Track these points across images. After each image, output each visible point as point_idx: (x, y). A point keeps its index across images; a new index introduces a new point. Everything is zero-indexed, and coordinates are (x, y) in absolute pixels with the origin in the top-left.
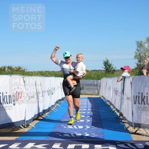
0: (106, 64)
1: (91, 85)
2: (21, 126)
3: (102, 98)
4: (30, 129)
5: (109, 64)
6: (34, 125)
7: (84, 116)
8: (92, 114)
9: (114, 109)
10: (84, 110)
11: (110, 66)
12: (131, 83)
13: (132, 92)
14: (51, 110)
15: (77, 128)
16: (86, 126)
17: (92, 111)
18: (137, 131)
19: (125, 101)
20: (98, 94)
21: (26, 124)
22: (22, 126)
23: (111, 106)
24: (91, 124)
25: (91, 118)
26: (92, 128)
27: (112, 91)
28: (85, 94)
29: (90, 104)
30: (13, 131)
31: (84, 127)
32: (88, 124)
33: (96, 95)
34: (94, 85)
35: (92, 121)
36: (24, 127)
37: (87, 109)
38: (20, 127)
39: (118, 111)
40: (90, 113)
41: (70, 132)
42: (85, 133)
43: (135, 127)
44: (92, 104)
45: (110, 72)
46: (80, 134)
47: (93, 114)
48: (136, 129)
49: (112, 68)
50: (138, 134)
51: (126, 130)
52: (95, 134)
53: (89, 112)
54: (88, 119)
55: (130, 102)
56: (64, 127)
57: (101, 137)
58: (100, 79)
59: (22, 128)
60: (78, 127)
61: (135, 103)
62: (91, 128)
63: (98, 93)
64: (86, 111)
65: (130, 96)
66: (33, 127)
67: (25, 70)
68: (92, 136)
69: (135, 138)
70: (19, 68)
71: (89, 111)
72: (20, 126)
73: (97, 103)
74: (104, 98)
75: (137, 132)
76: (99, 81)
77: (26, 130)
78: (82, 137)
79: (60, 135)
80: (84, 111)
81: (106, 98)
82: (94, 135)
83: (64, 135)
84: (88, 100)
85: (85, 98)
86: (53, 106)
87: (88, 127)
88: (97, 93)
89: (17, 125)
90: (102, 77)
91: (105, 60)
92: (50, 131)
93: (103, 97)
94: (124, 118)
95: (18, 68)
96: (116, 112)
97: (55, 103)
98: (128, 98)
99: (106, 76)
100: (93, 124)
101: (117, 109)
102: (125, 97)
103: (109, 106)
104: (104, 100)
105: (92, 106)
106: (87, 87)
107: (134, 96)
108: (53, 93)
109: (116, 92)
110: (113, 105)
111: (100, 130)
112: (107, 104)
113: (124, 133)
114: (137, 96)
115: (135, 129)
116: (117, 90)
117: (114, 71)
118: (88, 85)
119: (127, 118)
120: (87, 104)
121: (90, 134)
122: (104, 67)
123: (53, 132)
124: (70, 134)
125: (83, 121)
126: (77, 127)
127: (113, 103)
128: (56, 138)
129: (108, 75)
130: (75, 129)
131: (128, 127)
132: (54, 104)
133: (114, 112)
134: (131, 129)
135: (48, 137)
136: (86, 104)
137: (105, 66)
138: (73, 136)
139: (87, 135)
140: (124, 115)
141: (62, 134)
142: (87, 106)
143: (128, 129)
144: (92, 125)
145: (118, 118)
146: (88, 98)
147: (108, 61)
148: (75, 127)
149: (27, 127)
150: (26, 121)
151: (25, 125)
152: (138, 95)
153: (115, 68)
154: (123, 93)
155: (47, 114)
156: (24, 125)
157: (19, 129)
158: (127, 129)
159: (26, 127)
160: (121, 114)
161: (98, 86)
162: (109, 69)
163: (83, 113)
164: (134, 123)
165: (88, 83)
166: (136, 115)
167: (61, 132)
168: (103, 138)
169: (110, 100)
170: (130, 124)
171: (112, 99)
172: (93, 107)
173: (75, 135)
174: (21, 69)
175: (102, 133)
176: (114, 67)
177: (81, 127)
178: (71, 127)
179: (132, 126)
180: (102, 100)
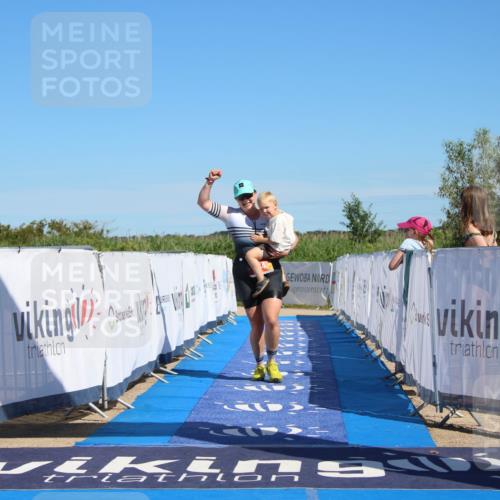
0: (353, 211)
1: (306, 277)
2: (91, 404)
3: (341, 317)
4: (121, 414)
5: (362, 213)
6: (133, 401)
7: (285, 374)
8: (309, 366)
9: (378, 352)
10: (285, 353)
11: (364, 218)
12: (429, 269)
13: (431, 300)
14: (185, 355)
15: (264, 410)
16: (293, 404)
17: (311, 358)
18: (447, 418)
19: (412, 327)
20: (329, 305)
21: (106, 398)
22: (96, 404)
23: (368, 342)
24: (306, 398)
25: (308, 380)
26: (311, 408)
27: (372, 296)
29: (302, 336)
30: (67, 419)
31: (287, 408)
32: (298, 398)
33: (321, 308)
34: (315, 278)
35: (312, 388)
36: (102, 407)
37: (294, 350)
38: (90, 409)
39: (391, 357)
40: (303, 362)
41: (241, 422)
42: (289, 426)
43: (442, 406)
44: (309, 336)
45: (365, 236)
46: (274, 430)
47: (314, 368)
48: (446, 412)
49: (372, 224)
50: (451, 427)
51: (414, 415)
52: (321, 429)
53: (299, 362)
54: (299, 381)
55: (427, 329)
56: (225, 407)
57: (337, 436)
58: (333, 259)
59: (96, 412)
60: (266, 408)
61: (442, 333)
62: (305, 409)
63: (329, 301)
64: (292, 358)
65: (427, 311)
66: (129, 408)
67: (105, 232)
68: (309, 433)
69: (442, 439)
70: (85, 228)
71: (301, 358)
72: (88, 405)
73: (325, 334)
74: (348, 318)
75: (449, 422)
76: (331, 264)
77: (107, 417)
78: (280, 437)
79: (212, 432)
80: (285, 358)
81: (352, 318)
82: (315, 432)
83: (225, 431)
84: (299, 324)
85: (289, 318)
86: (189, 343)
87: (298, 407)
88: (325, 303)
89: (79, 402)
90: (341, 254)
91: (350, 200)
92: (181, 418)
93: (343, 313)
94: (411, 381)
95: (81, 226)
96: (383, 359)
97: (196, 333)
98: (420, 318)
99: (351, 251)
100: (315, 398)
101: (385, 351)
102: (411, 314)
103: (363, 341)
104: (348, 325)
105: (310, 342)
107: (438, 310)
108: (191, 304)
109: (384, 299)
110: (374, 339)
111: (336, 415)
112: (358, 337)
113: (409, 426)
114: (446, 311)
115: (441, 411)
116: (386, 291)
117: (378, 233)
118: (297, 278)
119: (416, 377)
120: (296, 335)
121: (304, 428)
122: (348, 222)
123: (190, 423)
124: (242, 430)
125: (282, 388)
126: (264, 406)
127: (373, 333)
128: (197, 441)
129: (358, 246)
130: (257, 413)
131: (421, 407)
132: (192, 336)
133: (376, 359)
134: (430, 412)
135: (175, 438)
136: (290, 336)
137: (350, 217)
138: (253, 434)
139: (295, 431)
140: (409, 370)
141: (219, 428)
142: (295, 342)
143: (421, 412)
144: (311, 401)
145: (389, 377)
146: (299, 318)
147: (358, 204)
148: (257, 406)
149: (109, 409)
150: (109, 389)
151: (103, 401)
152: (451, 307)
153: (380, 224)
154: (406, 303)
156: (101, 402)
157: (86, 415)
158: (417, 411)
159: (106, 406)
160: (401, 368)
161: (328, 281)
162: (363, 227)
163: (282, 363)
164: (440, 394)
165: (297, 272)
166: (445, 371)
167: (215, 422)
168: (346, 441)
169: (364, 323)
170: (428, 397)
172: (314, 345)
173: (257, 431)
174: (90, 228)
175: (341, 425)
176: (377, 222)
177: (275, 407)
178: (246, 407)
179: (435, 404)
180: (341, 324)
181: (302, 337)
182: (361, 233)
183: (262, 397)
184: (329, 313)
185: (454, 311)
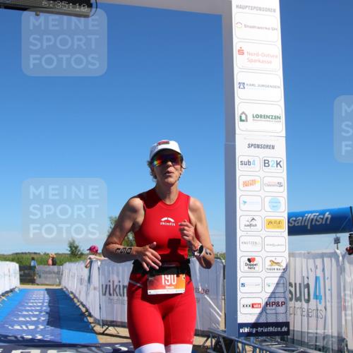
1: (50, 272)
3: (64, 289)
5: (75, 246)
7: (37, 313)
8: (48, 309)
9: (78, 304)
10: (39, 304)
11: (76, 248)
12: (99, 268)
13: (99, 281)
15: (26, 329)
16: (40, 326)
17: (49, 306)
18: (105, 331)
19: (92, 292)
20: (60, 284)
23: (75, 300)
24: (46, 323)
25: (47, 316)
26: (47, 328)
27: (77, 280)
28: (42, 285)
31: (37, 327)
32: (42, 323)
33: (57, 285)
35: (49, 319)
37: (43, 303)
39: (84, 306)
40: (46, 308)
41: (15, 334)
43: (104, 325)
44: (50, 296)
46: (30, 337)
47: (50, 311)
48: (105, 328)
49: (79, 250)
51: (91, 330)
52: (51, 336)
53: (44, 308)
54: (43, 316)
55: (98, 293)
56: (10, 327)
57: (58, 339)
58: (62, 265)
62: (45, 328)
63: (60, 282)
64: (42, 306)
65: (98, 285)
68: (45, 338)
69: (102, 340)
71: (45, 306)
73: (57, 296)
74: (67, 290)
76: (61, 267)
78: (32, 340)
79: (2, 338)
80: (38, 306)
81: (69, 289)
82: (48, 338)
83: (8, 338)
84: (46, 292)
85: (42, 290)
87: (42, 327)
88: (58, 283)
90: (65, 262)
93: (65, 287)
94: (90, 315)
96: (81, 307)
98: (95, 289)
99: (70, 261)
100: (49, 323)
101: (82, 303)
102: (92, 286)
103: (73, 299)
104: (67, 292)
105: (50, 300)
106: (46, 275)
109: (81, 281)
110: (77, 298)
111: (58, 331)
112: (70, 298)
113: (89, 334)
114: (107, 286)
116: (82, 278)
117: (82, 254)
118: (46, 272)
119: (92, 314)
120: (44, 297)
121: (43, 336)
122: (69, 249)
124: (16, 337)
125: (35, 319)
126: (27, 327)
127: (77, 295)
129: (73, 259)
130: (23, 330)
131: (95, 326)
133: (77, 307)
134: (98, 328)
136: (42, 297)
137: (70, 247)
139: (39, 337)
140: (91, 311)
141: (6, 336)
142: (44, 299)
144: (48, 325)
145: (83, 314)
146: (47, 290)
147: (74, 242)
148: (24, 327)
154: (89, 282)
158: (93, 328)
160: (87, 310)
161: (59, 274)
162: (76, 252)
164: (102, 320)
165: (46, 270)
166: (104, 311)
167: (4, 334)
168: (61, 341)
169: (74, 291)
170: (97, 322)
171: (76, 291)
172: (52, 301)
173: (22, 337)
175: (60, 334)
176: (81, 249)
177: (32, 327)
178: (18, 327)
179: (100, 325)
180: (64, 292)
181: (47, 297)
182: (75, 254)
183: (26, 323)
184: (60, 287)
185: (110, 286)
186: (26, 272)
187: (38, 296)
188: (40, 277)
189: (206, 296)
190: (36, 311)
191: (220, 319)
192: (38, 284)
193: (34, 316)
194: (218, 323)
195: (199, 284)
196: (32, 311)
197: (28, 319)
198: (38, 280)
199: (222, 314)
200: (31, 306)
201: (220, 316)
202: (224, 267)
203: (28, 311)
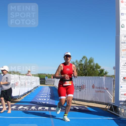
4: (22, 100)
6: (24, 98)
7: (46, 95)
8: (50, 94)
17: (51, 92)
22: (18, 98)
25: (50, 95)
28: (48, 85)
31: (47, 100)
32: (48, 98)
33: (52, 85)
34: (52, 81)
36: (19, 99)
37: (48, 91)
41: (39, 102)
42: (47, 102)
44: (50, 89)
46: (45, 103)
47: (51, 94)
53: (49, 93)
54: (49, 96)
56: (37, 99)
57: (54, 104)
63: (54, 84)
64: (48, 92)
71: (49, 92)
72: (16, 98)
78: (45, 104)
80: (47, 92)
82: (51, 103)
85: (47, 87)
86: (32, 90)
87: (48, 100)
92: (30, 101)
97: (34, 88)
100: (51, 98)
104: (56, 88)
106: (49, 82)
111: (54, 101)
120: (48, 89)
121: (49, 103)
123: (32, 101)
124: (40, 103)
125: (46, 97)
126: (43, 99)
128: (33, 104)
135: (30, 104)
139: (48, 103)
141: (36, 102)
142: (48, 90)
144: (50, 99)
146: (49, 87)
148: (42, 99)
150: (20, 96)
155: (29, 93)
157: (16, 100)
161: (54, 81)
165: (49, 80)
173: (42, 103)
175: (55, 102)
177: (45, 99)
178: (40, 99)
180: (55, 88)
181: (49, 89)
183: (43, 98)
184: (53, 86)
186: (42, 80)
187: (46, 89)
188: (47, 82)
189: (107, 91)
190: (46, 94)
191: (112, 99)
192: (46, 85)
193: (45, 96)
194: (111, 100)
195: (105, 86)
196: (44, 94)
197: (43, 97)
198: (46, 83)
199: (113, 97)
200: (44, 92)
201: (112, 98)
202: (114, 80)
203: (43, 94)
